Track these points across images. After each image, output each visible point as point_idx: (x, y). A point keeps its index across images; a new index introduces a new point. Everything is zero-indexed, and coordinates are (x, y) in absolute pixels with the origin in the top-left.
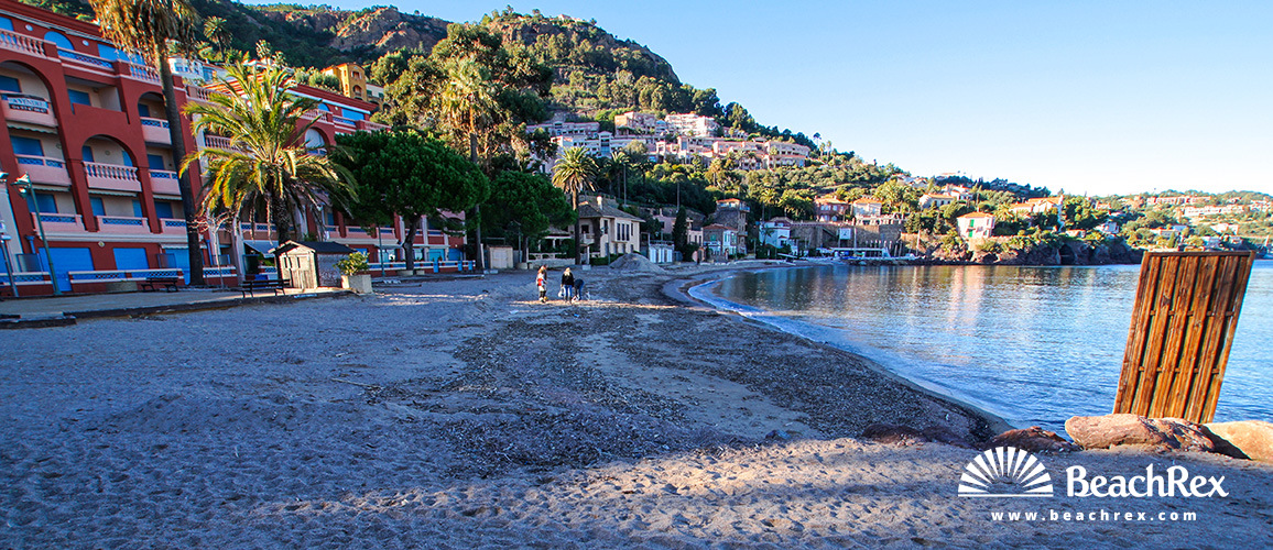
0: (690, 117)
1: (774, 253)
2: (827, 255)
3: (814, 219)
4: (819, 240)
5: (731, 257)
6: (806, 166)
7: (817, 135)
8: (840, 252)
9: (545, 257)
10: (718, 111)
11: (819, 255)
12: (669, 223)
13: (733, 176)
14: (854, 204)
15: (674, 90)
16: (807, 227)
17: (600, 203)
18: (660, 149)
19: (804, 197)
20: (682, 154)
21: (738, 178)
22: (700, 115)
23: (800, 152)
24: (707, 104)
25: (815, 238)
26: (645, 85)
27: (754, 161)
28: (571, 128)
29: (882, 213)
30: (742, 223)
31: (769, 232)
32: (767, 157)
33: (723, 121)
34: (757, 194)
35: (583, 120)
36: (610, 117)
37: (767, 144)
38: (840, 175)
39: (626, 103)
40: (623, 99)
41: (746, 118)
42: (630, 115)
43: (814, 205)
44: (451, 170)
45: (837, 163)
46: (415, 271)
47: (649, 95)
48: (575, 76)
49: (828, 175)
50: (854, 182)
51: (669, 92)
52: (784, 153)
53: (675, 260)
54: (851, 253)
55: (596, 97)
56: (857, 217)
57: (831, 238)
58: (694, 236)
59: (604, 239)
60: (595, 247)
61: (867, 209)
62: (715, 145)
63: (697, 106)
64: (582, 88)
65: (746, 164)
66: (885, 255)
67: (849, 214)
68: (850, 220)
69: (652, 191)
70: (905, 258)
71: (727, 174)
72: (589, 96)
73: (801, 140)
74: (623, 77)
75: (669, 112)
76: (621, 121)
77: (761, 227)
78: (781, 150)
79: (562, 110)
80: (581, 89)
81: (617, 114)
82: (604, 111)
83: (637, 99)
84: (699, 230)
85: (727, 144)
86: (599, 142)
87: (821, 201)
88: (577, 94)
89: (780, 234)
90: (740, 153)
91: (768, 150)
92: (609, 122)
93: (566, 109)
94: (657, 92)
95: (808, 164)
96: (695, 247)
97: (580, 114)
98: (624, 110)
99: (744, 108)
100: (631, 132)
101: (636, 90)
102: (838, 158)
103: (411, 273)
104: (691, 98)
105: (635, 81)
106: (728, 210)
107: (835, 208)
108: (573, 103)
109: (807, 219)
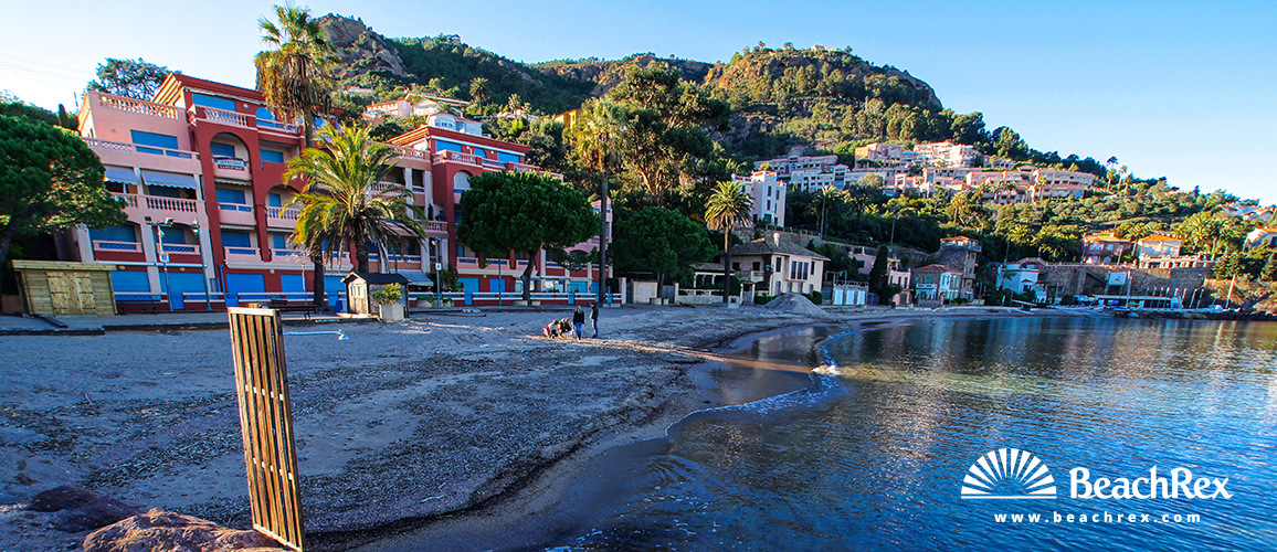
0: (943, 146)
1: (1010, 298)
2: (1087, 303)
3: (1078, 260)
4: (1080, 287)
5: (946, 302)
6: (1084, 197)
7: (1113, 160)
8: (1106, 300)
9: (698, 293)
10: (982, 137)
11: (1077, 303)
12: (869, 261)
13: (980, 211)
14: (1140, 242)
15: (930, 117)
16: (1065, 270)
17: (776, 240)
18: (900, 183)
19: (1068, 233)
20: (925, 186)
21: (986, 214)
22: (956, 143)
23: (1081, 181)
24: (970, 131)
25: (1074, 282)
26: (896, 113)
27: (1014, 193)
28: (806, 162)
29: (1182, 252)
30: (970, 263)
31: (1009, 275)
32: (1032, 188)
33: (986, 148)
34: (1005, 231)
35: (820, 154)
36: (850, 150)
37: (1036, 173)
38: (1130, 208)
39: (872, 134)
40: (869, 130)
41: (1017, 144)
42: (873, 147)
43: (1082, 243)
44: (558, 207)
45: (1133, 192)
46: (530, 302)
47: (899, 124)
48: (819, 109)
49: (1115, 207)
50: (1150, 216)
51: (926, 119)
52: (1057, 182)
53: (868, 302)
54: (1122, 302)
55: (839, 129)
56: (1141, 258)
57: (1097, 283)
58: (896, 277)
59: (776, 277)
60: (764, 285)
61: (1158, 248)
62: (969, 177)
63: (956, 134)
64: (825, 120)
65: (1004, 197)
66: (1176, 306)
67: (1130, 254)
68: (1130, 262)
69: (868, 228)
70: (1206, 310)
71: (973, 209)
72: (831, 129)
73: (1089, 166)
74: (872, 106)
75: (920, 141)
76: (861, 153)
77: (999, 269)
78: (1054, 179)
79: (801, 144)
80: (823, 122)
81: (859, 146)
82: (844, 144)
83: (885, 128)
84: (906, 271)
85: (984, 174)
86: (833, 176)
87: (1092, 240)
88: (818, 127)
89: (1026, 276)
90: (997, 185)
91: (1036, 180)
92: (849, 155)
93: (805, 143)
94: (909, 119)
95: (1087, 195)
96: (897, 289)
97: (819, 147)
98: (868, 141)
99: (1016, 132)
100: (872, 164)
101: (885, 120)
102: (1135, 186)
103: (526, 303)
104: (950, 125)
105: (885, 110)
106: (954, 249)
107: (1110, 248)
108: (813, 136)
109: (1069, 260)
